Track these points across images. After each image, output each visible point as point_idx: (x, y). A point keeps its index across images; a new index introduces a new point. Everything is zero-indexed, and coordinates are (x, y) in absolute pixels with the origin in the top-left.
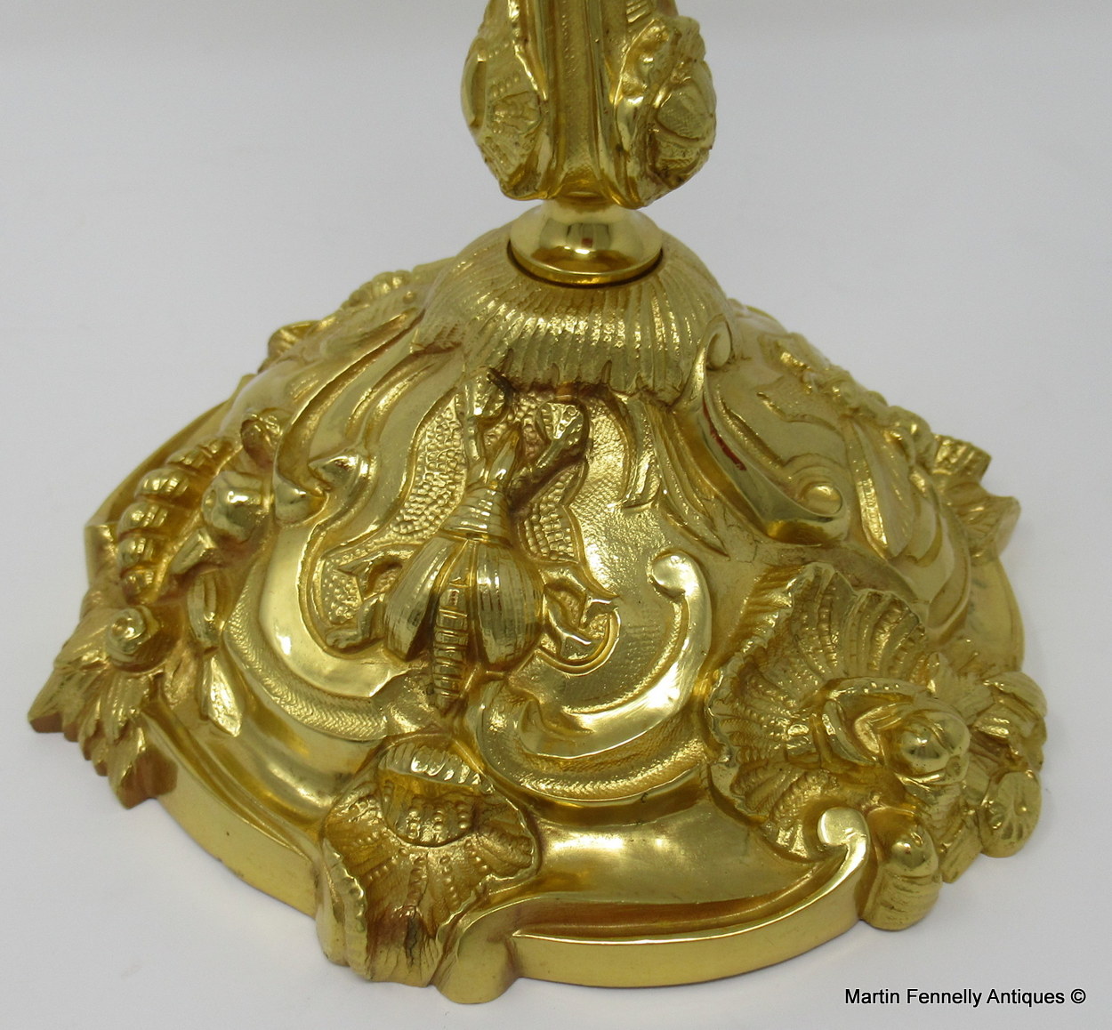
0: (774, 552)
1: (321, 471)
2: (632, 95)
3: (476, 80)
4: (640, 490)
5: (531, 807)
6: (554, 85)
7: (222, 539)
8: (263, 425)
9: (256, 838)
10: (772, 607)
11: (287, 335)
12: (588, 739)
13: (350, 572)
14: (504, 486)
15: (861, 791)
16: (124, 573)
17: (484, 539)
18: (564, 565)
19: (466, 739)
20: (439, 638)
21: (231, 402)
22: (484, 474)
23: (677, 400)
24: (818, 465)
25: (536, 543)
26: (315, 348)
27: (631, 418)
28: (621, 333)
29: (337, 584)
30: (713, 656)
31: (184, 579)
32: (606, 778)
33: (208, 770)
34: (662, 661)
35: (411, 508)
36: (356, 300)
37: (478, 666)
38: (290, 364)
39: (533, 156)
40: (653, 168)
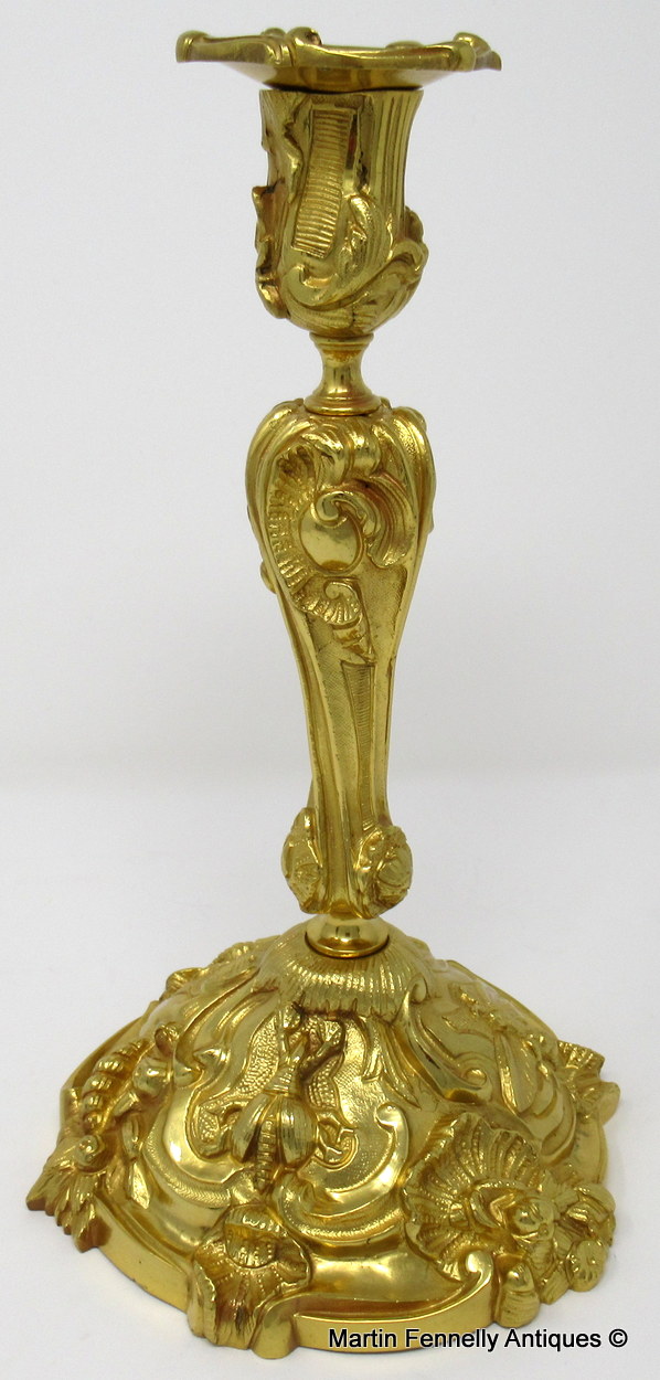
0: (447, 1107)
1: (200, 1058)
2: (366, 865)
3: (288, 855)
4: (371, 1070)
5: (307, 1247)
6: (326, 860)
7: (143, 1096)
8: (168, 1032)
9: (156, 1265)
10: (442, 1136)
11: (178, 977)
12: (338, 1208)
13: (213, 1113)
14: (298, 1067)
15: (493, 1244)
16: (85, 1116)
17: (286, 1095)
18: (329, 1111)
19: (273, 1207)
20: (261, 1149)
21: (145, 1018)
22: (288, 1059)
23: (393, 1021)
24: (476, 1058)
25: (314, 1098)
26: (198, 987)
27: (368, 1030)
28: (363, 984)
29: (206, 1120)
30: (408, 1163)
31: (119, 1120)
32: (348, 1229)
33: (130, 1226)
34: (380, 1165)
35: (249, 1078)
36: (221, 959)
37: (281, 1165)
38: (183, 997)
39: (316, 894)
40: (377, 899)
